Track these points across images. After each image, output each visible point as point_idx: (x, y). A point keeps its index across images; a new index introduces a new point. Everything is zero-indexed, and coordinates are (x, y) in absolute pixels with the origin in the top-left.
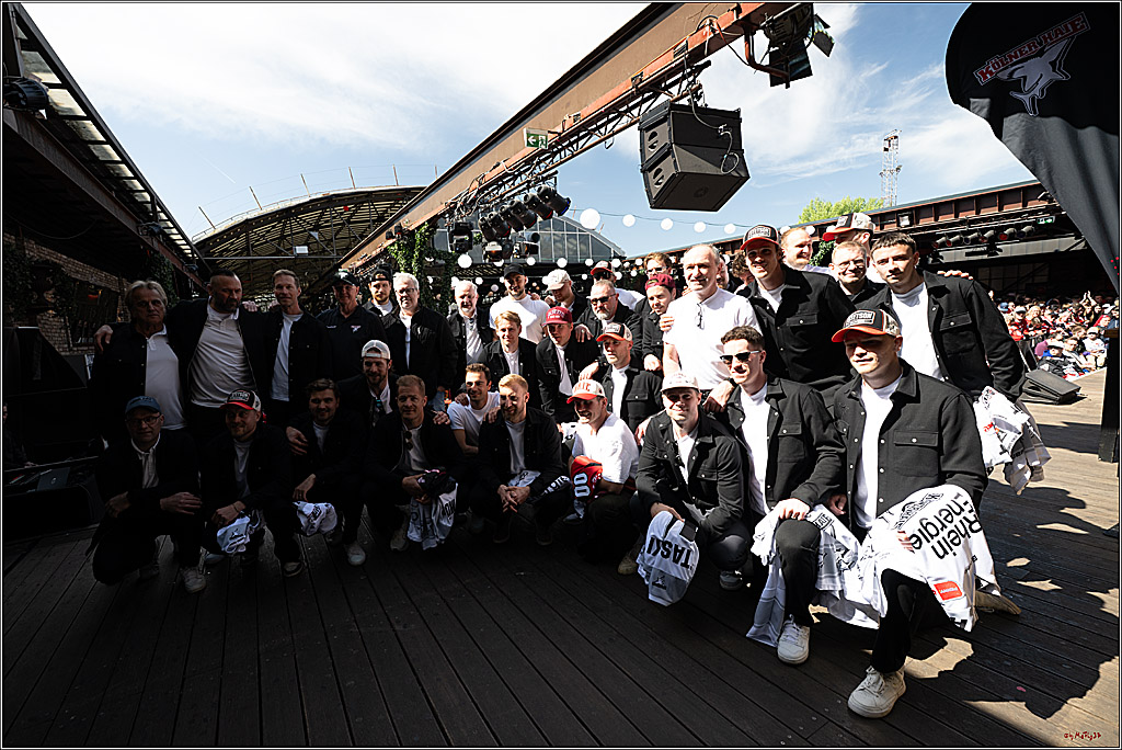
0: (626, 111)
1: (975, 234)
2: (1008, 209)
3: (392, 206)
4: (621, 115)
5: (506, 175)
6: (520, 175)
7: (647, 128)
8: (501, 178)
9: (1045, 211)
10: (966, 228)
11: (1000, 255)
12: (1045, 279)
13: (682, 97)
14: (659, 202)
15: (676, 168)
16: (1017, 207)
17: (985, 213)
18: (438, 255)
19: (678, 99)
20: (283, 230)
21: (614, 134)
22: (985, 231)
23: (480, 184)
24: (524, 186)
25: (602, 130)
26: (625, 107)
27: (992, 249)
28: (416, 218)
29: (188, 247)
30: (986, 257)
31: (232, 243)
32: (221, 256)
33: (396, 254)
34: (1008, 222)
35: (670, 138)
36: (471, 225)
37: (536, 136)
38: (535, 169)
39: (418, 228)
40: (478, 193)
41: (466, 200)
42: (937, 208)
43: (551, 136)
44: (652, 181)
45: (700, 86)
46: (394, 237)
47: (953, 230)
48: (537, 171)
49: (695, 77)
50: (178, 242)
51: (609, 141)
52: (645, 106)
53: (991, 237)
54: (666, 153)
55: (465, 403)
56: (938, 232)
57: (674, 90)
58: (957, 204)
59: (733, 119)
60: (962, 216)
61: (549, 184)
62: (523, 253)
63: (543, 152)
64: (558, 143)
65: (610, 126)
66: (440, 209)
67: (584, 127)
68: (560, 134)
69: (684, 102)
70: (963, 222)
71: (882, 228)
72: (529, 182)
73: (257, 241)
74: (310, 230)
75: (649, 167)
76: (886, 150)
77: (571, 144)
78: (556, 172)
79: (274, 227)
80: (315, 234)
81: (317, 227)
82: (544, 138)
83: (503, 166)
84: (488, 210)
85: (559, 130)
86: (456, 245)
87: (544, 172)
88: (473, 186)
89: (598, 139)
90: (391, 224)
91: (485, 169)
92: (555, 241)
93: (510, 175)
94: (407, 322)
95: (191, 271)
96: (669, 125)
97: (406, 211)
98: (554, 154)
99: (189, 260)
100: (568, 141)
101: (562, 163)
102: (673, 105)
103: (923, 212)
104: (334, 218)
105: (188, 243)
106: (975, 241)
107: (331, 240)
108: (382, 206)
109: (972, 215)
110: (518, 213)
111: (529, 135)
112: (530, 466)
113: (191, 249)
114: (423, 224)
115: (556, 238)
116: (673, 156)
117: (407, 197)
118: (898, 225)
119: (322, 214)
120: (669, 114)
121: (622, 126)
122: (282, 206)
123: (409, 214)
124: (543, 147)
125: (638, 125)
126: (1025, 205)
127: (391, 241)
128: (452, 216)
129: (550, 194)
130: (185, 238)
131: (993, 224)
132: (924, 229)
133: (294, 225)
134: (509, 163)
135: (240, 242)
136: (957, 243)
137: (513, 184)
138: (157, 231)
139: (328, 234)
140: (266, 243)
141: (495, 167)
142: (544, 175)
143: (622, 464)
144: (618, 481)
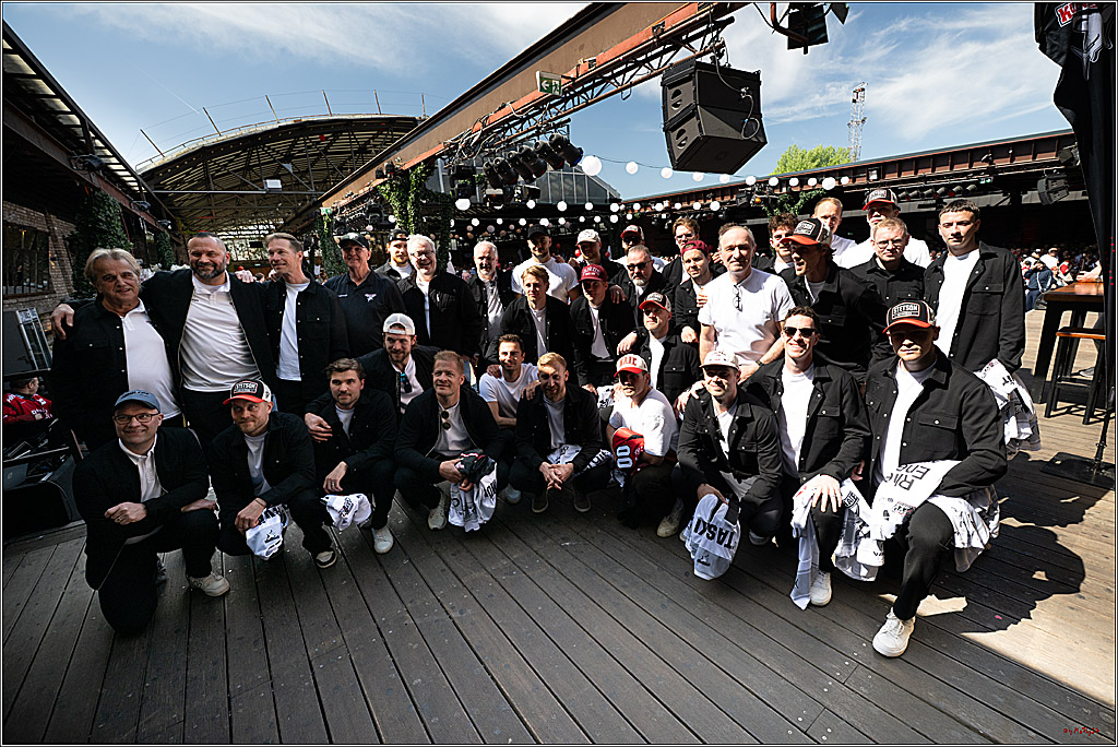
0: (644, 62)
2: (958, 169)
3: (375, 136)
4: (639, 65)
5: (514, 118)
6: (528, 117)
7: (670, 84)
8: (507, 121)
9: (986, 172)
10: (923, 184)
13: (705, 53)
14: (681, 164)
15: (701, 131)
16: (964, 167)
17: (940, 171)
20: (249, 159)
21: (632, 85)
22: (937, 187)
23: (484, 126)
24: (534, 132)
25: (620, 79)
26: (644, 57)
28: (410, 157)
29: (132, 179)
30: (933, 209)
31: (188, 174)
32: (175, 188)
33: (389, 194)
34: (953, 181)
35: (695, 99)
36: (474, 169)
37: (550, 80)
39: (413, 168)
40: (482, 135)
41: (468, 142)
42: (901, 164)
43: (564, 81)
44: (675, 142)
45: (723, 45)
46: (383, 176)
47: (914, 185)
48: (548, 116)
49: (719, 33)
50: (120, 173)
51: (626, 92)
52: (666, 58)
53: (942, 193)
54: (689, 114)
55: (498, 375)
57: (697, 44)
58: (919, 162)
59: (753, 80)
60: (921, 173)
61: (561, 132)
62: (525, 197)
64: (570, 88)
65: (629, 74)
66: (440, 148)
67: (600, 73)
68: (573, 79)
69: (707, 59)
70: (920, 179)
71: (854, 181)
72: (539, 128)
73: (219, 171)
75: (672, 127)
76: (854, 101)
77: (584, 91)
78: (569, 120)
79: (238, 156)
80: (289, 167)
81: (288, 158)
82: (557, 82)
83: (509, 108)
85: (573, 75)
86: (458, 190)
87: (555, 119)
88: (477, 127)
89: (615, 88)
90: (380, 160)
91: (491, 109)
92: (552, 181)
93: (516, 118)
94: (424, 287)
95: (141, 209)
96: (694, 84)
97: (397, 148)
98: (566, 100)
99: (136, 195)
100: (583, 87)
101: (575, 110)
102: (695, 63)
103: (890, 167)
104: (310, 147)
105: (133, 174)
107: (307, 172)
108: (362, 136)
109: (928, 172)
110: (527, 161)
111: (542, 79)
113: (137, 181)
114: (419, 164)
115: (553, 177)
116: (698, 118)
117: (391, 127)
118: (868, 179)
120: (694, 73)
121: (640, 77)
122: (245, 132)
123: (401, 152)
124: (557, 93)
126: (970, 166)
127: (381, 181)
128: (452, 157)
129: (562, 143)
130: (128, 168)
131: (943, 182)
133: (261, 155)
134: (517, 105)
135: (197, 173)
137: (521, 127)
138: (95, 164)
139: (302, 164)
140: (229, 173)
141: (500, 109)
142: (556, 122)
143: (664, 438)
144: (659, 454)
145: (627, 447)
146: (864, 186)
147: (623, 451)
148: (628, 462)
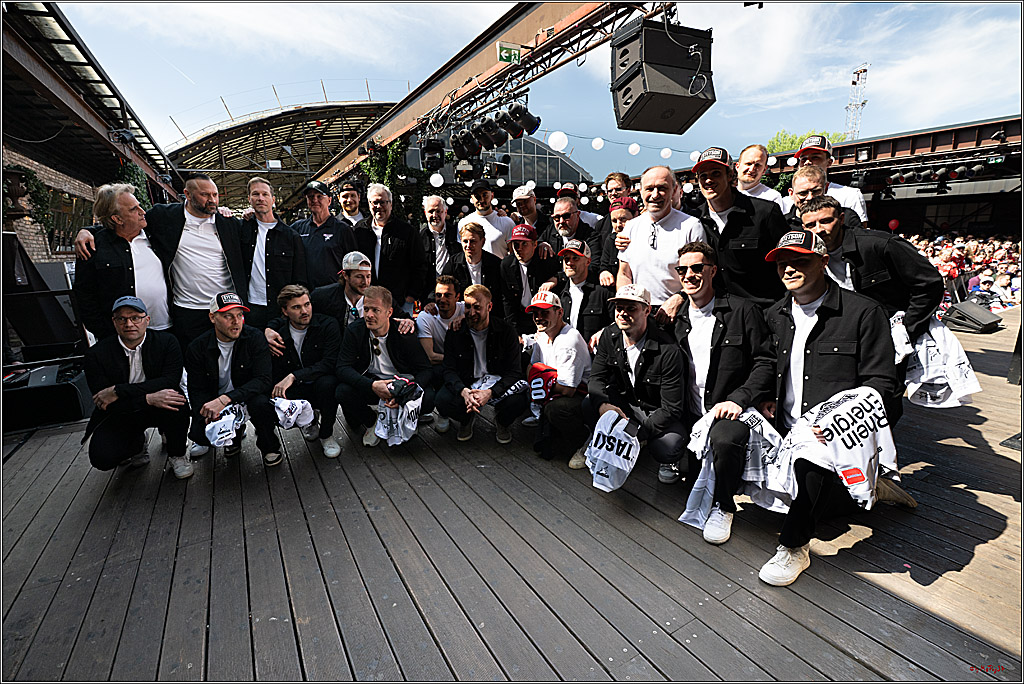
0: (599, 27)
1: (928, 171)
2: (963, 147)
3: (365, 122)
4: (594, 31)
5: (481, 91)
6: (492, 91)
7: (619, 45)
8: (473, 94)
9: (997, 150)
10: (920, 165)
11: (949, 193)
12: (986, 218)
13: (656, 14)
14: (627, 122)
15: (645, 87)
16: (971, 146)
17: (940, 150)
18: (409, 173)
19: (652, 16)
20: (256, 143)
21: (587, 51)
22: (937, 168)
23: (452, 100)
24: (496, 103)
25: (575, 46)
26: (599, 23)
27: (942, 188)
28: (388, 134)
29: (160, 157)
30: (935, 194)
31: (205, 156)
32: (193, 168)
33: (369, 170)
34: (958, 161)
35: (641, 56)
36: (443, 143)
37: (509, 50)
38: (506, 85)
39: (391, 144)
40: (450, 108)
41: (438, 116)
42: (895, 144)
43: (523, 51)
44: (621, 101)
46: (367, 153)
47: (912, 165)
48: (509, 87)
50: (150, 152)
51: (581, 58)
52: (618, 22)
53: (942, 175)
54: (636, 72)
55: (434, 312)
56: (893, 167)
57: (648, 6)
58: (914, 141)
59: (704, 38)
60: (918, 153)
61: (520, 102)
62: (493, 173)
63: (516, 68)
64: (531, 59)
65: (583, 43)
66: (413, 124)
67: (557, 42)
68: (532, 49)
69: (658, 18)
70: (918, 159)
71: (841, 162)
72: (500, 99)
73: (230, 153)
74: (283, 144)
75: (619, 86)
76: (854, 83)
77: (543, 61)
78: (528, 90)
79: (246, 140)
81: (289, 142)
82: (517, 52)
83: (476, 81)
84: (460, 127)
85: (532, 45)
86: (427, 162)
87: (516, 89)
88: (445, 102)
89: (571, 55)
90: (363, 139)
91: (457, 84)
92: (525, 164)
94: (379, 232)
95: (164, 181)
96: (641, 42)
97: (378, 127)
98: (527, 70)
99: (161, 171)
100: (541, 57)
101: (534, 80)
102: (646, 22)
103: (882, 147)
104: (307, 132)
105: (161, 154)
106: (927, 179)
107: (304, 155)
108: (353, 121)
109: (926, 152)
110: (489, 131)
111: (502, 49)
112: (491, 371)
113: (164, 159)
114: (396, 140)
115: (527, 161)
116: (643, 75)
117: (379, 113)
118: (857, 160)
119: (295, 128)
120: (641, 31)
121: (594, 43)
122: (254, 118)
123: (381, 130)
124: (516, 62)
125: (610, 41)
126: (978, 144)
127: (363, 157)
128: (424, 132)
129: (521, 112)
130: (156, 148)
131: (949, 162)
132: (881, 164)
133: (267, 139)
134: (482, 78)
135: (213, 155)
136: (910, 180)
137: (485, 101)
138: (128, 138)
139: (301, 148)
140: (239, 155)
141: (467, 83)
142: (516, 92)
143: (576, 371)
144: (571, 385)
145: (540, 380)
146: (851, 167)
147: (538, 383)
148: (541, 394)
